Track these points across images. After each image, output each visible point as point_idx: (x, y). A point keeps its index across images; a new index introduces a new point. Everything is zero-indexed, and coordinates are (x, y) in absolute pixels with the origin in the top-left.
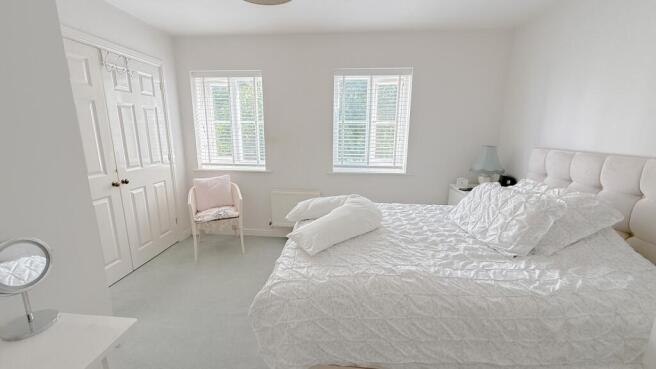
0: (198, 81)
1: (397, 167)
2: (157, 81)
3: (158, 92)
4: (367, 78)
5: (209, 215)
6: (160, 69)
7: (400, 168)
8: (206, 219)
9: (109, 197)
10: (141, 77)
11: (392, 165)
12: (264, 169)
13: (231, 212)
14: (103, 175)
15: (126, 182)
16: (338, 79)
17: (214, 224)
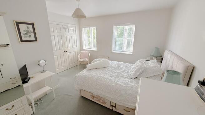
0: (84, 29)
1: (130, 52)
2: (74, 30)
3: (75, 32)
4: (123, 26)
5: (82, 60)
6: (75, 27)
7: (131, 52)
8: (81, 61)
9: (64, 54)
10: (71, 29)
11: (129, 51)
12: (96, 50)
13: (87, 60)
14: (62, 50)
15: (67, 51)
16: (115, 27)
17: (83, 62)
